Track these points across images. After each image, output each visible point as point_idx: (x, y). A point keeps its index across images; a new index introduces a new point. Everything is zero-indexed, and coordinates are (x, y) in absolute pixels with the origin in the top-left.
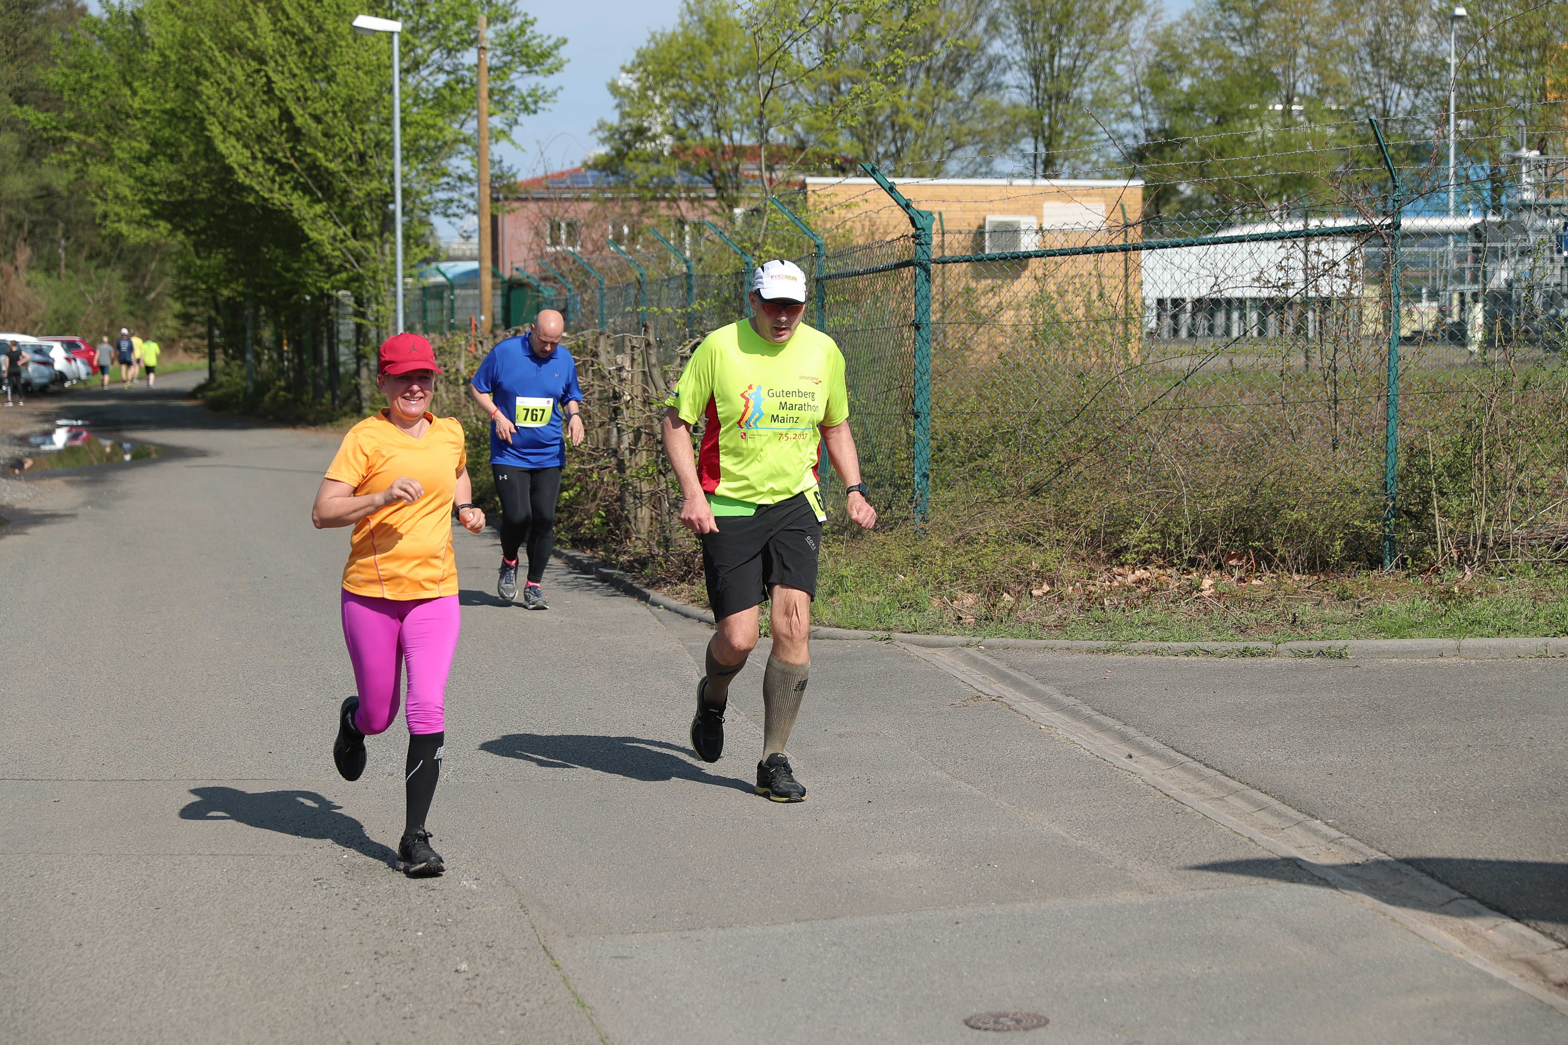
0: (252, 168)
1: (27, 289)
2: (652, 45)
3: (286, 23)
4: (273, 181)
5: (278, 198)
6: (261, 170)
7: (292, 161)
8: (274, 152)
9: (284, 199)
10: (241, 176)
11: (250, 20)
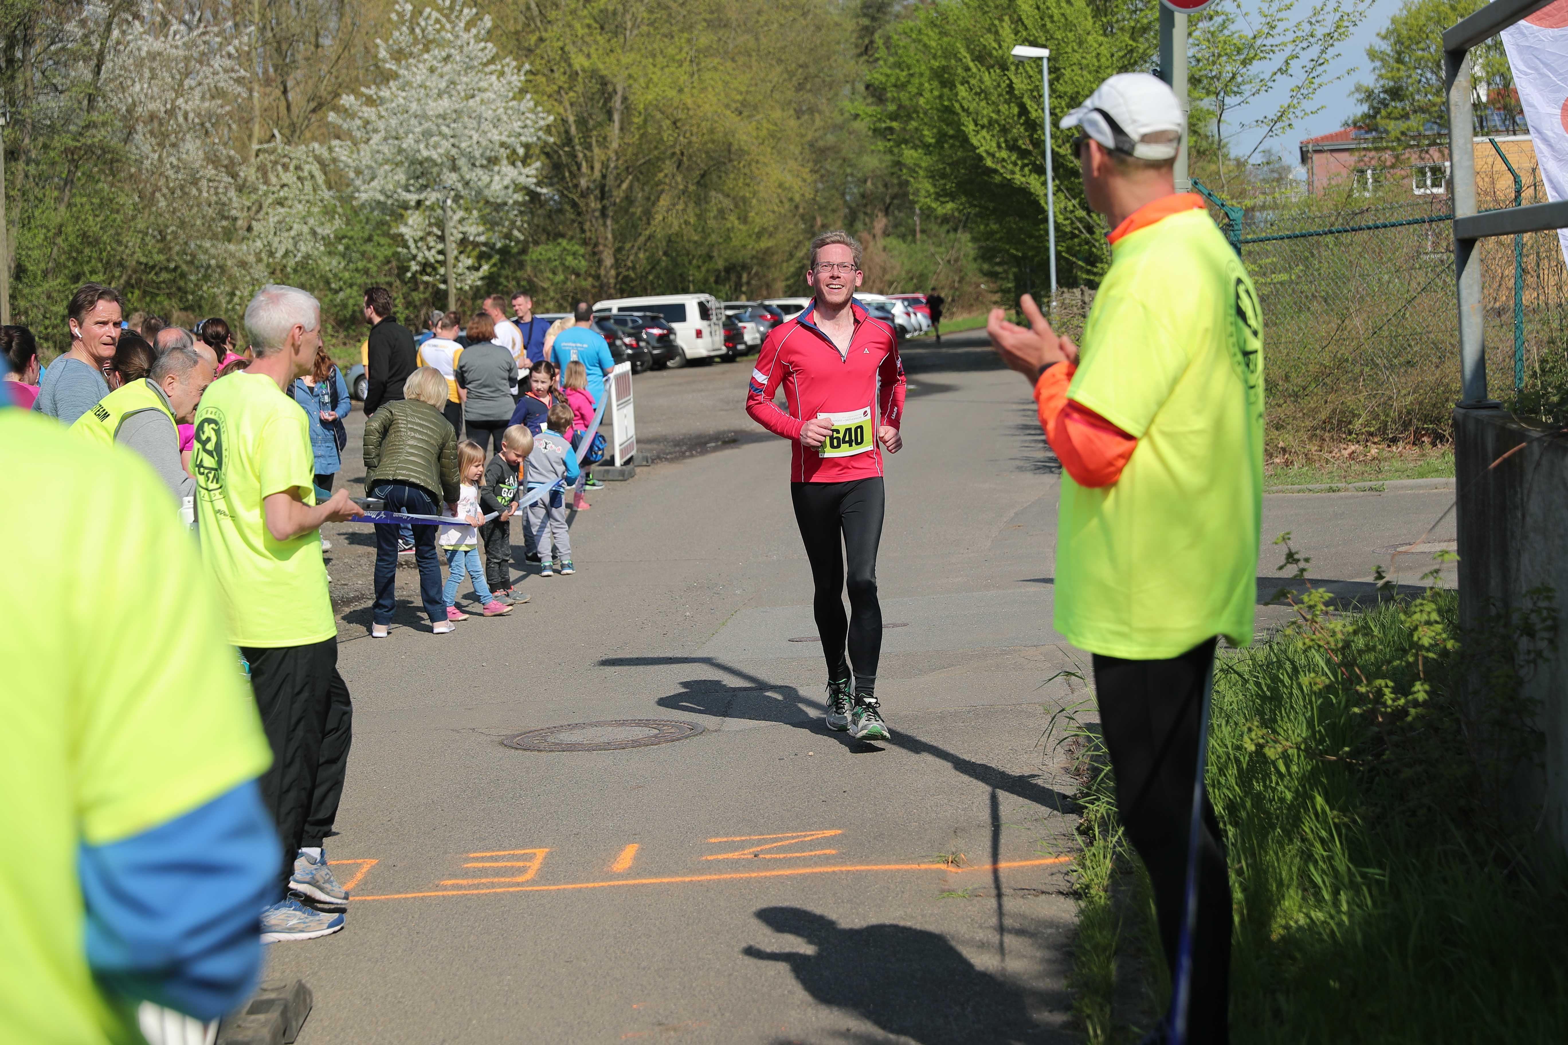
0: (997, 155)
1: (884, 254)
2: (1405, 12)
3: (1024, 33)
4: (1015, 164)
5: (1019, 179)
6: (1006, 156)
7: (1030, 148)
8: (1016, 140)
9: (1023, 179)
10: (989, 163)
11: (997, 33)
